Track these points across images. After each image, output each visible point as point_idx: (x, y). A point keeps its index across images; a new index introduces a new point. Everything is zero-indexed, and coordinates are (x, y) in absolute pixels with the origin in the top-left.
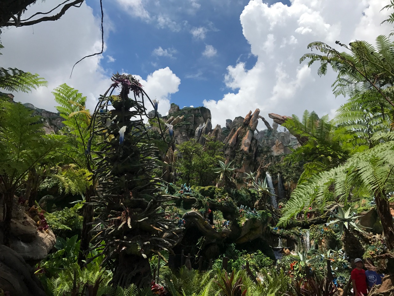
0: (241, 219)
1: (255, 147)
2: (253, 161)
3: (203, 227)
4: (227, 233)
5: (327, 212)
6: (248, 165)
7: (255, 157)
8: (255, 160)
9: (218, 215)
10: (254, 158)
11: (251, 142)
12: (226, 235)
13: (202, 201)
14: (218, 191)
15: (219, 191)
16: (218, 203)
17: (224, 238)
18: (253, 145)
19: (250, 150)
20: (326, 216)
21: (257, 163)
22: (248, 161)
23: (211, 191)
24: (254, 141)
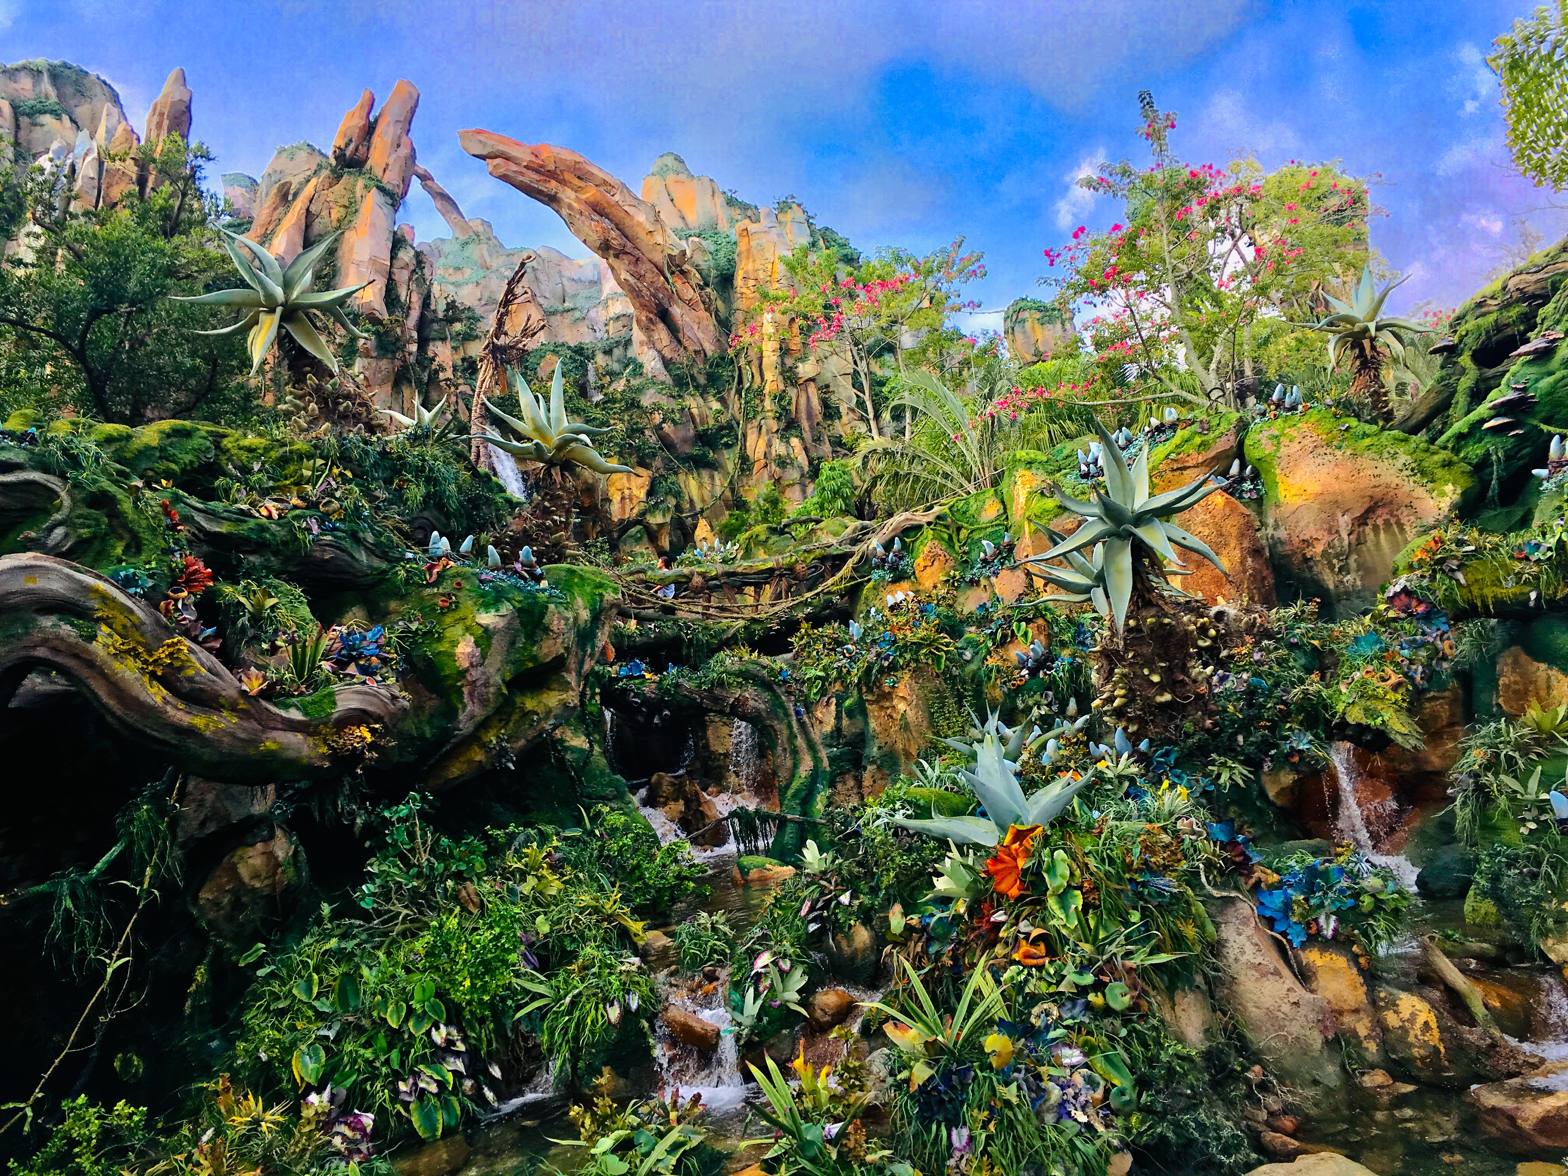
0: (448, 620)
1: (413, 286)
2: (412, 359)
3: (156, 694)
4: (378, 719)
5: (856, 558)
6: (388, 388)
7: (423, 342)
8: (424, 360)
9: (273, 608)
10: (414, 348)
11: (393, 257)
12: (373, 731)
13: (120, 494)
14: (244, 456)
15: (250, 450)
16: (263, 529)
17: (356, 756)
18: (405, 274)
19: (391, 298)
20: (852, 578)
21: (436, 372)
22: (384, 364)
23: (188, 458)
24: (406, 256)
